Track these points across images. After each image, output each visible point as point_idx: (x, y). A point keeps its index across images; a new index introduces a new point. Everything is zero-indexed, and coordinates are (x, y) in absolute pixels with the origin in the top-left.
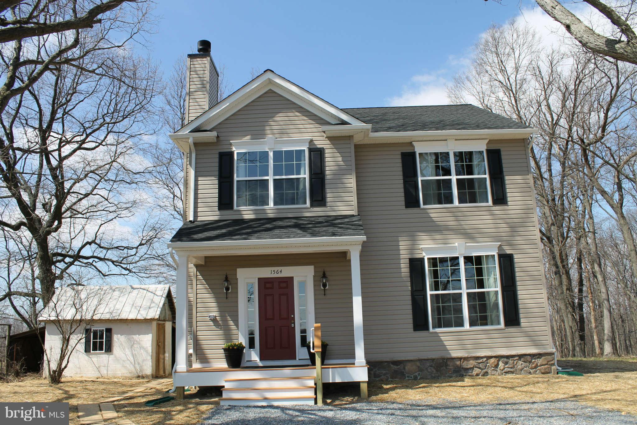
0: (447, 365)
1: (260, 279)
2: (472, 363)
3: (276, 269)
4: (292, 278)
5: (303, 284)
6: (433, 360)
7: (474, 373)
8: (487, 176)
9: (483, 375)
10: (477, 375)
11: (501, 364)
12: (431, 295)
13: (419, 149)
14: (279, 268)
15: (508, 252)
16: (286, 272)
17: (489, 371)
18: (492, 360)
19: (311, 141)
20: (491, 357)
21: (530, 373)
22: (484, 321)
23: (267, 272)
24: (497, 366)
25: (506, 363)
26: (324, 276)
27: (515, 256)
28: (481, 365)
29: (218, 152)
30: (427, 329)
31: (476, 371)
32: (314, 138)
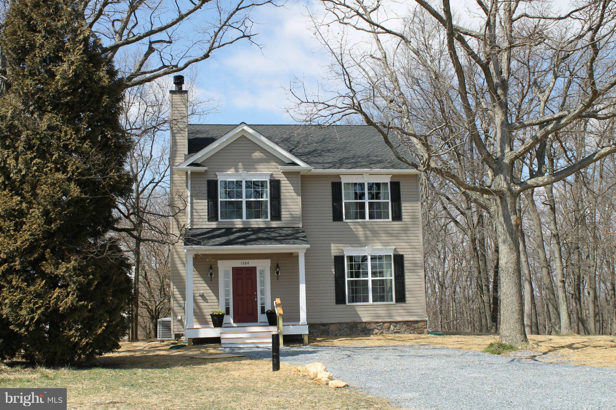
0: (357, 327)
1: (233, 268)
2: (373, 326)
3: (245, 261)
4: (255, 268)
5: (262, 272)
6: (348, 323)
7: (375, 332)
8: (389, 201)
9: (380, 334)
10: (376, 334)
11: (392, 327)
12: (348, 281)
13: (344, 180)
14: (247, 261)
15: (401, 253)
16: (251, 263)
17: (384, 332)
18: (386, 324)
19: (272, 174)
20: (386, 322)
21: (410, 333)
22: (382, 299)
23: (238, 264)
24: (389, 328)
25: (395, 326)
26: (278, 266)
27: (405, 256)
28: (379, 328)
29: (206, 179)
30: (345, 303)
31: (376, 331)
32: (274, 173)
